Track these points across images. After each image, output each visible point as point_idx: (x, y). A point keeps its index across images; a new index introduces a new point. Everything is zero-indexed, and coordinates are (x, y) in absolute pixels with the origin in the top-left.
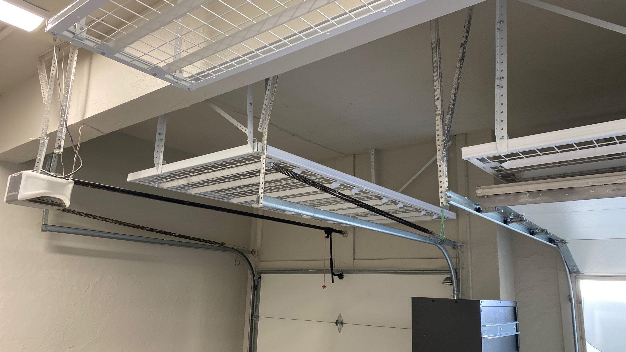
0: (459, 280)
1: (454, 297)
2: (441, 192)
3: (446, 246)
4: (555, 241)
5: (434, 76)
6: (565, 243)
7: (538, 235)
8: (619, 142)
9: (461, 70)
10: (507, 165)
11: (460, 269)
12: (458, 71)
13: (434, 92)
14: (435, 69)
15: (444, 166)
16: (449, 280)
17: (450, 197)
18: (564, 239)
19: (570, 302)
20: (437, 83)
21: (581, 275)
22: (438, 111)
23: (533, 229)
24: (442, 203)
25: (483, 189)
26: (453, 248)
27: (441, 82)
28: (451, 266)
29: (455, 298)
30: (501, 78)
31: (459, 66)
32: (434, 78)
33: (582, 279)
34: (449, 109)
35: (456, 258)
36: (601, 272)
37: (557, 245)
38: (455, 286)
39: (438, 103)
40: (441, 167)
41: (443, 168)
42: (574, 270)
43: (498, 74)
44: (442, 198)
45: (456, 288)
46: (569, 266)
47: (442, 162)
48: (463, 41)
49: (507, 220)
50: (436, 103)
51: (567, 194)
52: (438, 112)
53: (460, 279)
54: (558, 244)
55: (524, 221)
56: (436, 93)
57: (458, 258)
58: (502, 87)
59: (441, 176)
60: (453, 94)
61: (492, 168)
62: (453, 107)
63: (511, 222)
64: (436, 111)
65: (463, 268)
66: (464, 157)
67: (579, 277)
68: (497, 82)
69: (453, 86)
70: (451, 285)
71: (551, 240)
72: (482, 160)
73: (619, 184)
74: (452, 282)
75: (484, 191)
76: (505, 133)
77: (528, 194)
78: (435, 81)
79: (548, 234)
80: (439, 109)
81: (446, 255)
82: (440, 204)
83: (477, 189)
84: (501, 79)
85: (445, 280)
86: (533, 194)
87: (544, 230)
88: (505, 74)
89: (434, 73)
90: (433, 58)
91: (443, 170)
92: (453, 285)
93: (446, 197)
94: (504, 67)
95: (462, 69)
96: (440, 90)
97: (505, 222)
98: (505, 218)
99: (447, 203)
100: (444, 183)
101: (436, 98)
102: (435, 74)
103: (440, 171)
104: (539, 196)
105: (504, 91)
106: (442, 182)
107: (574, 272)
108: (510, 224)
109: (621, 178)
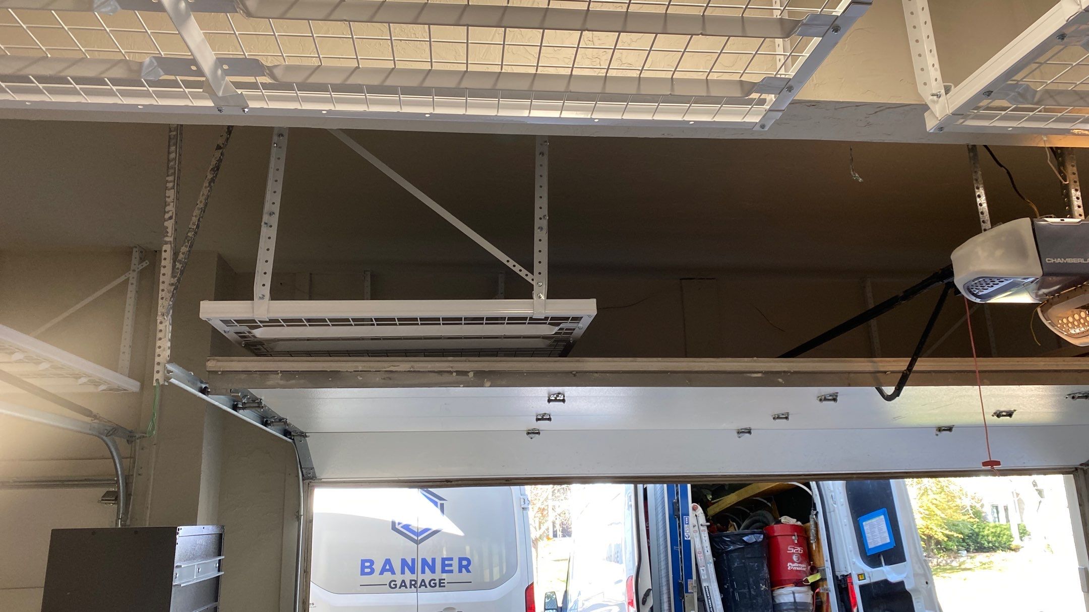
0: (130, 495)
1: (117, 524)
2: (159, 364)
3: (117, 439)
4: (292, 434)
5: (167, 181)
6: (306, 436)
7: (273, 426)
8: (399, 324)
9: (212, 184)
10: (260, 333)
11: (134, 476)
12: (207, 185)
13: (166, 206)
14: (171, 171)
15: (167, 323)
16: (112, 497)
17: (172, 372)
18: (304, 431)
19: (298, 521)
20: (171, 194)
21: (317, 481)
22: (167, 236)
23: (267, 418)
24: (157, 380)
25: (218, 361)
26: (128, 441)
27: (178, 192)
28: (119, 473)
29: (119, 526)
30: (272, 214)
31: (210, 176)
32: (168, 184)
33: (318, 486)
34: (186, 238)
35: (131, 458)
36: (343, 477)
37: (293, 439)
38: (121, 505)
39: (169, 224)
40: (164, 325)
41: (166, 326)
42: (309, 475)
43: (267, 207)
44: (158, 372)
45: (123, 509)
46: (303, 469)
47: (165, 317)
48: (220, 142)
49: (237, 404)
50: (166, 224)
51: (330, 379)
52: (167, 239)
53: (132, 494)
54: (295, 438)
55: (262, 407)
56: (167, 209)
57: (134, 458)
58: (271, 226)
59: (160, 339)
60: (196, 216)
61: (236, 333)
62: (194, 236)
63: (243, 408)
64: (165, 236)
65: (140, 475)
66: (203, 316)
67: (314, 484)
68: (265, 218)
69: (197, 204)
70: (115, 503)
71: (287, 433)
72: (227, 322)
73: (391, 371)
74: (117, 498)
75: (219, 364)
76: (267, 291)
77: (280, 375)
78: (169, 190)
79: (288, 425)
80: (169, 234)
81: (115, 454)
82: (154, 381)
83: (208, 360)
84: (270, 214)
85: (104, 496)
86: (288, 375)
87: (283, 419)
88: (277, 209)
89: (168, 176)
90: (169, 153)
91: (166, 330)
92: (118, 504)
93: (166, 372)
94: (278, 199)
95: (214, 183)
96: (175, 204)
97: (235, 408)
98: (234, 402)
99: (165, 380)
100: (164, 350)
101: (167, 216)
102: (171, 178)
103: (161, 331)
104: (294, 378)
105: (273, 232)
106: (162, 348)
107: (309, 478)
108: (241, 411)
109: (393, 365)
